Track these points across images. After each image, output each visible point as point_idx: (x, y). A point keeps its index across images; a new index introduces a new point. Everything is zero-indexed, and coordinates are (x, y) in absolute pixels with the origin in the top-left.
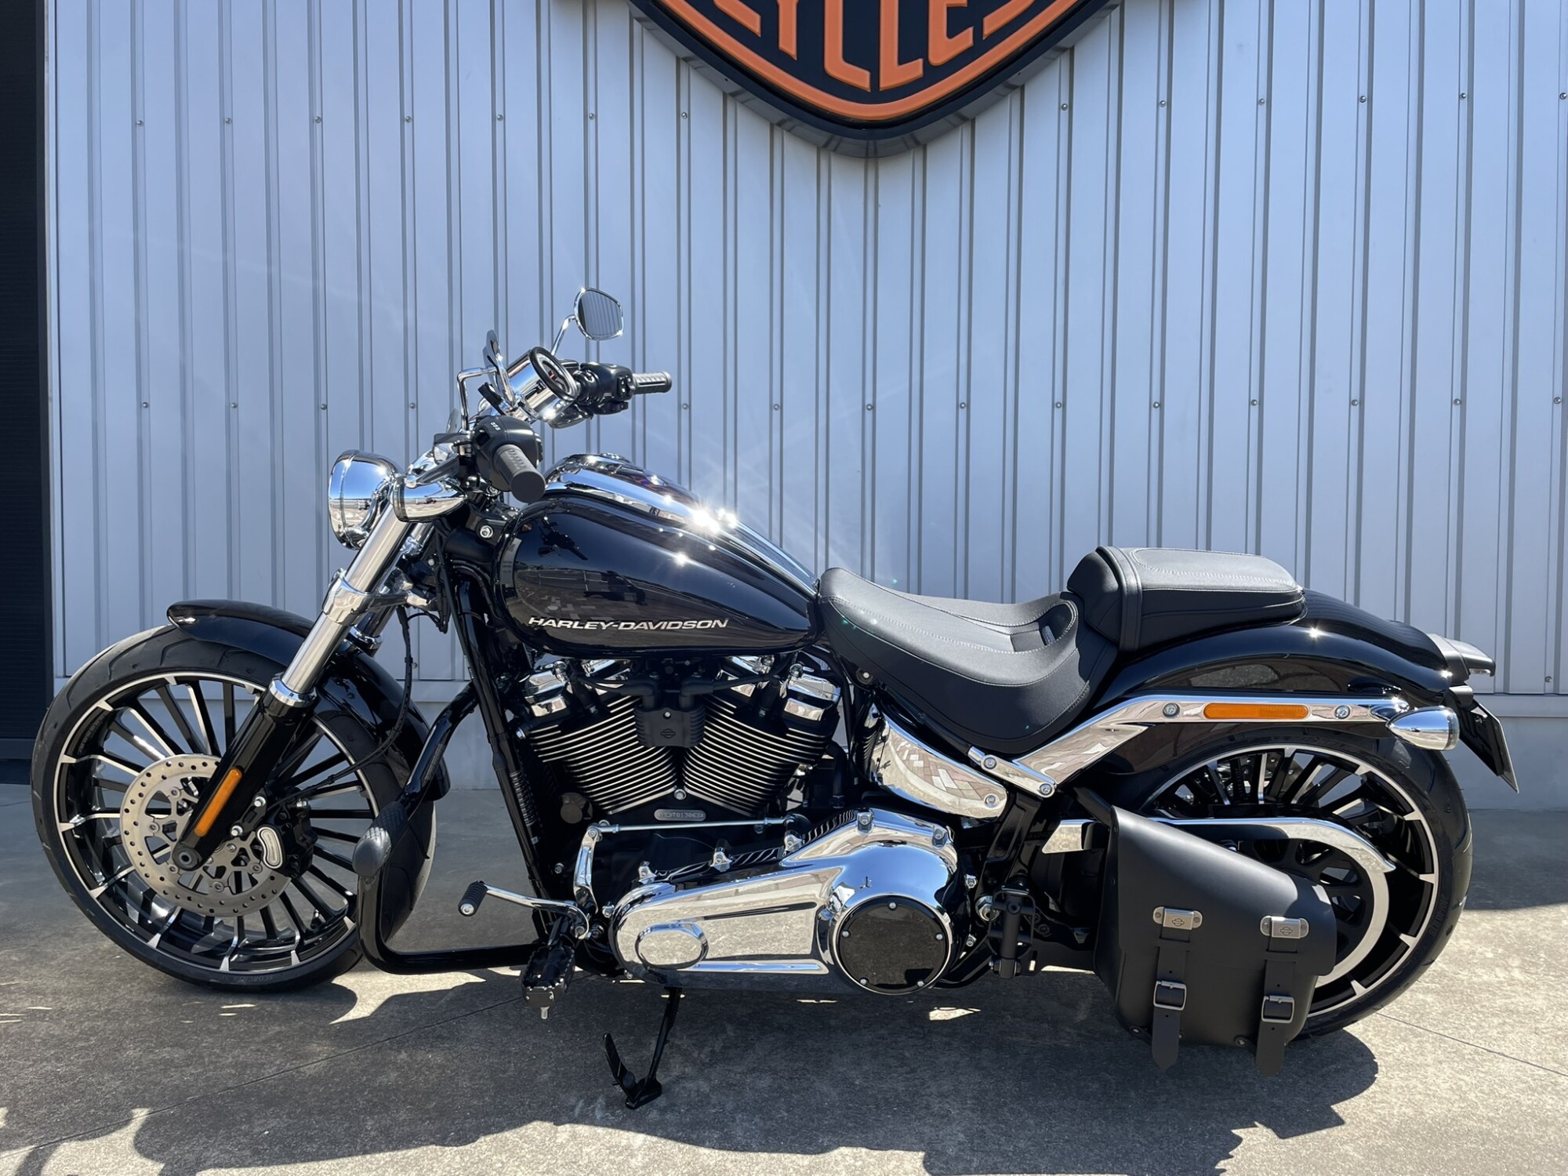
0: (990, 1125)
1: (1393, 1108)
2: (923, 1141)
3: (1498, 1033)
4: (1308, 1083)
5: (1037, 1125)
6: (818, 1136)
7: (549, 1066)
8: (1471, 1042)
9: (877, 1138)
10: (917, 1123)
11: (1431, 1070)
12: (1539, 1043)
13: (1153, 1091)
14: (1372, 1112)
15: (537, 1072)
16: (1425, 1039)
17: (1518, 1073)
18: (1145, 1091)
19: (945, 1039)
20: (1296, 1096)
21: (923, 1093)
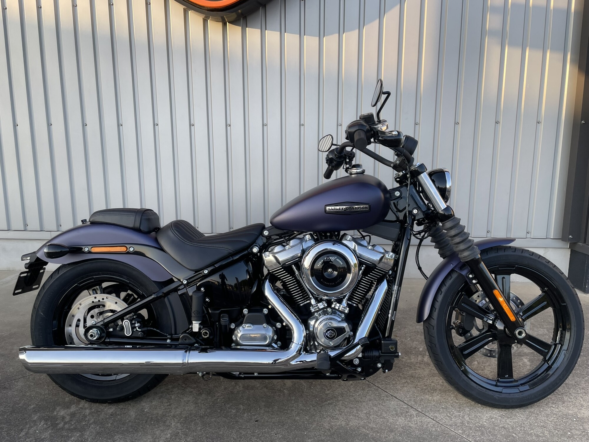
0: (183, 430)
1: (338, 422)
2: (153, 438)
3: (401, 387)
4: (314, 410)
5: (200, 430)
6: (115, 435)
7: (36, 402)
8: (387, 391)
9: (137, 436)
10: (156, 429)
11: (364, 404)
12: (414, 392)
13: (254, 413)
14: (329, 424)
15: (30, 404)
16: (371, 389)
17: (396, 407)
18: (251, 414)
19: (191, 390)
20: (306, 416)
21: (167, 415)
